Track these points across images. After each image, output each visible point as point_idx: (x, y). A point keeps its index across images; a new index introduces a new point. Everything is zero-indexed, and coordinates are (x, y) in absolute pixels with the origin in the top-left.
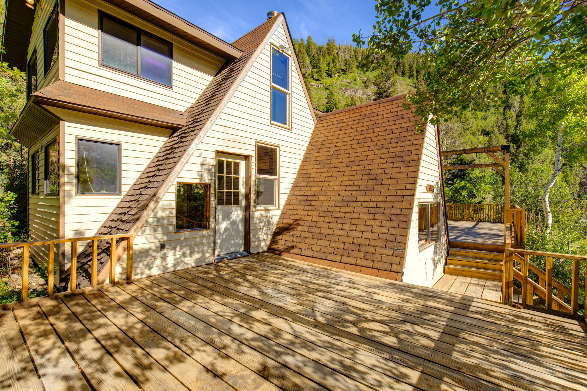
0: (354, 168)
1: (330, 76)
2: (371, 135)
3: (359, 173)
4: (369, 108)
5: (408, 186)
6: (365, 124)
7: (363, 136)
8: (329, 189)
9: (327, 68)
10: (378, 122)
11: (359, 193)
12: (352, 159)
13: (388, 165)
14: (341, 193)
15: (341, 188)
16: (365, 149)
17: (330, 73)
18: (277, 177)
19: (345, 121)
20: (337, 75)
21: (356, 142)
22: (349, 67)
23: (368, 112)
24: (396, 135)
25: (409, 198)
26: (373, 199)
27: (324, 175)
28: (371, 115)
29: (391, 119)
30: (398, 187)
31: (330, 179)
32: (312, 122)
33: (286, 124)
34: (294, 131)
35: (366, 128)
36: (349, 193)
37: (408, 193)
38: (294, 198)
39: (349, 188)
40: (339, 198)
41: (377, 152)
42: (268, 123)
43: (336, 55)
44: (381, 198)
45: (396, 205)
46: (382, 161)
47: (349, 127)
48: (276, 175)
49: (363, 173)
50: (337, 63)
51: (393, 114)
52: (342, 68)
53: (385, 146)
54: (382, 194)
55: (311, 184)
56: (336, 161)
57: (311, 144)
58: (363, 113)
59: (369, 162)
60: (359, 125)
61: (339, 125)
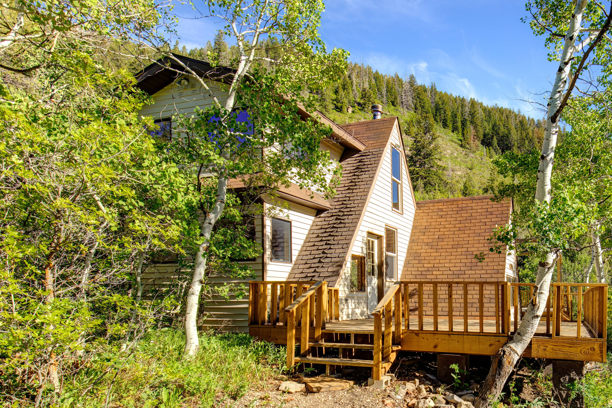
0: (459, 250)
1: (339, 109)
2: (469, 225)
3: (463, 253)
4: (464, 202)
5: (501, 263)
6: (463, 215)
7: (462, 225)
8: (440, 265)
9: (334, 96)
10: (473, 214)
11: (466, 268)
12: (457, 243)
13: (485, 248)
14: (451, 269)
15: (451, 265)
16: (466, 235)
17: (339, 105)
18: (395, 255)
19: (444, 210)
20: (350, 110)
21: (458, 229)
22: (369, 101)
23: (464, 205)
24: (488, 227)
25: (502, 271)
26: (477, 272)
27: (433, 254)
28: (466, 209)
29: (483, 214)
30: (494, 264)
31: (440, 258)
32: (413, 208)
33: (398, 209)
34: (404, 216)
35: (464, 218)
36: (458, 269)
37: (500, 267)
38: (409, 273)
39: (457, 265)
40: (450, 272)
41: (475, 238)
42: (390, 209)
43: (348, 79)
44: (483, 272)
45: (494, 276)
46: (480, 245)
47: (449, 216)
48: (395, 253)
49: (467, 253)
50: (350, 91)
51: (484, 210)
52: (358, 100)
53: (481, 234)
54: (484, 269)
55: (423, 262)
56: (442, 243)
57: (414, 227)
58: (460, 206)
59: (470, 246)
60: (458, 215)
61: (439, 213)
